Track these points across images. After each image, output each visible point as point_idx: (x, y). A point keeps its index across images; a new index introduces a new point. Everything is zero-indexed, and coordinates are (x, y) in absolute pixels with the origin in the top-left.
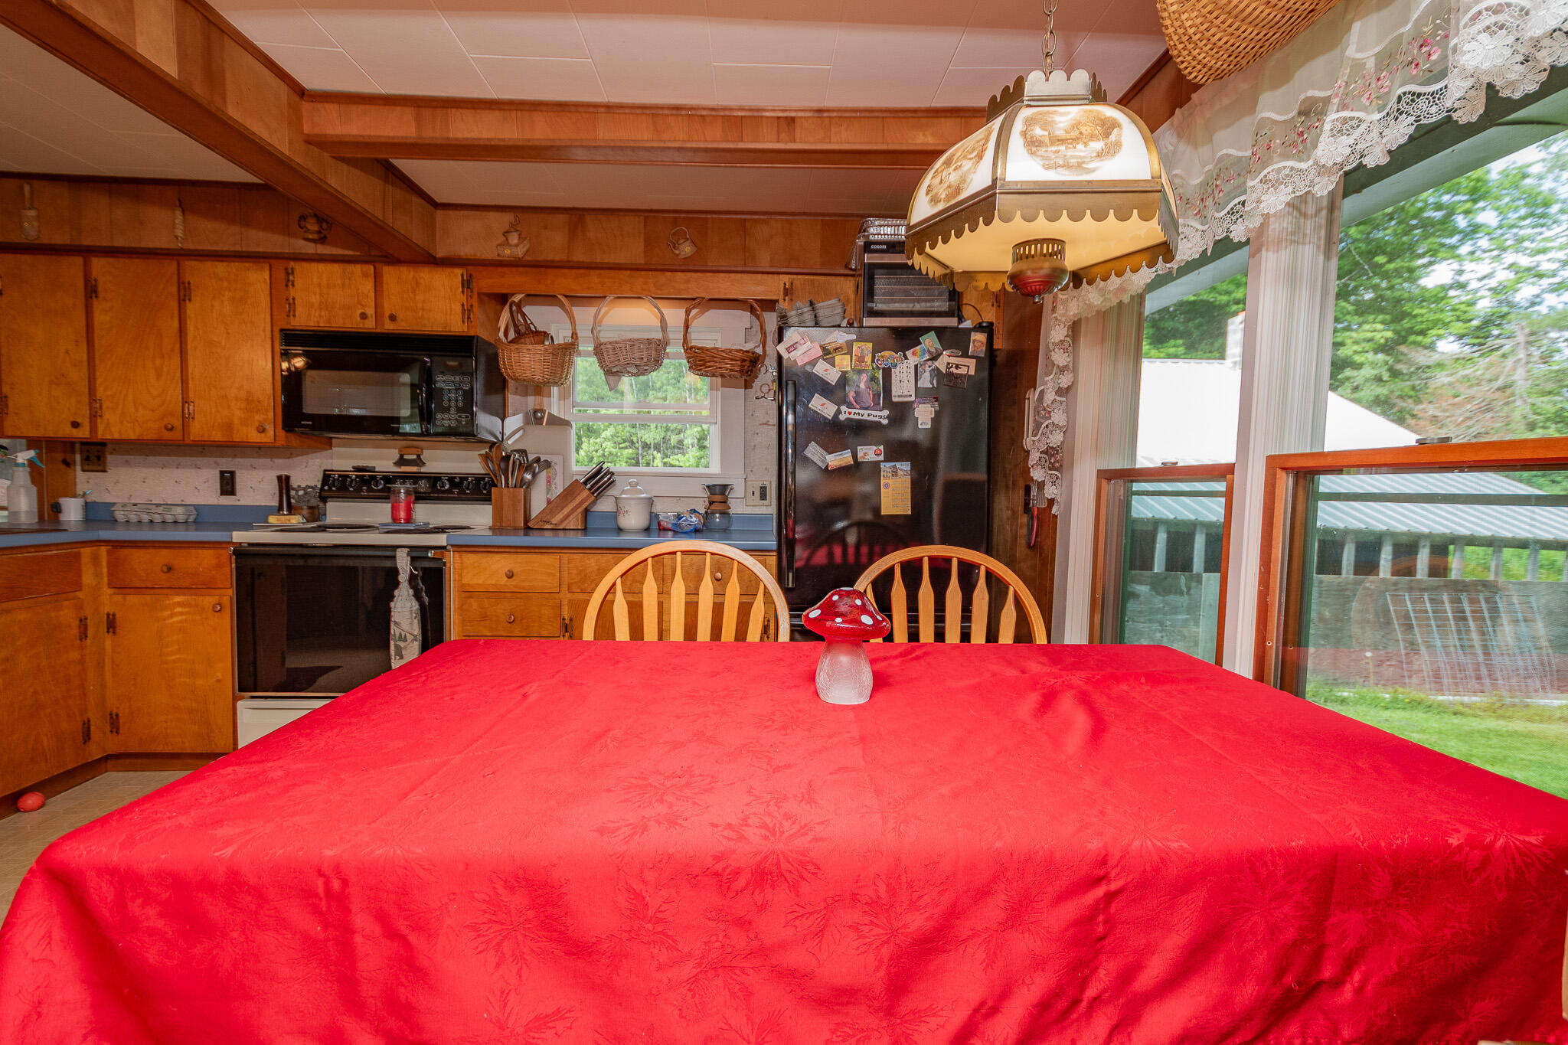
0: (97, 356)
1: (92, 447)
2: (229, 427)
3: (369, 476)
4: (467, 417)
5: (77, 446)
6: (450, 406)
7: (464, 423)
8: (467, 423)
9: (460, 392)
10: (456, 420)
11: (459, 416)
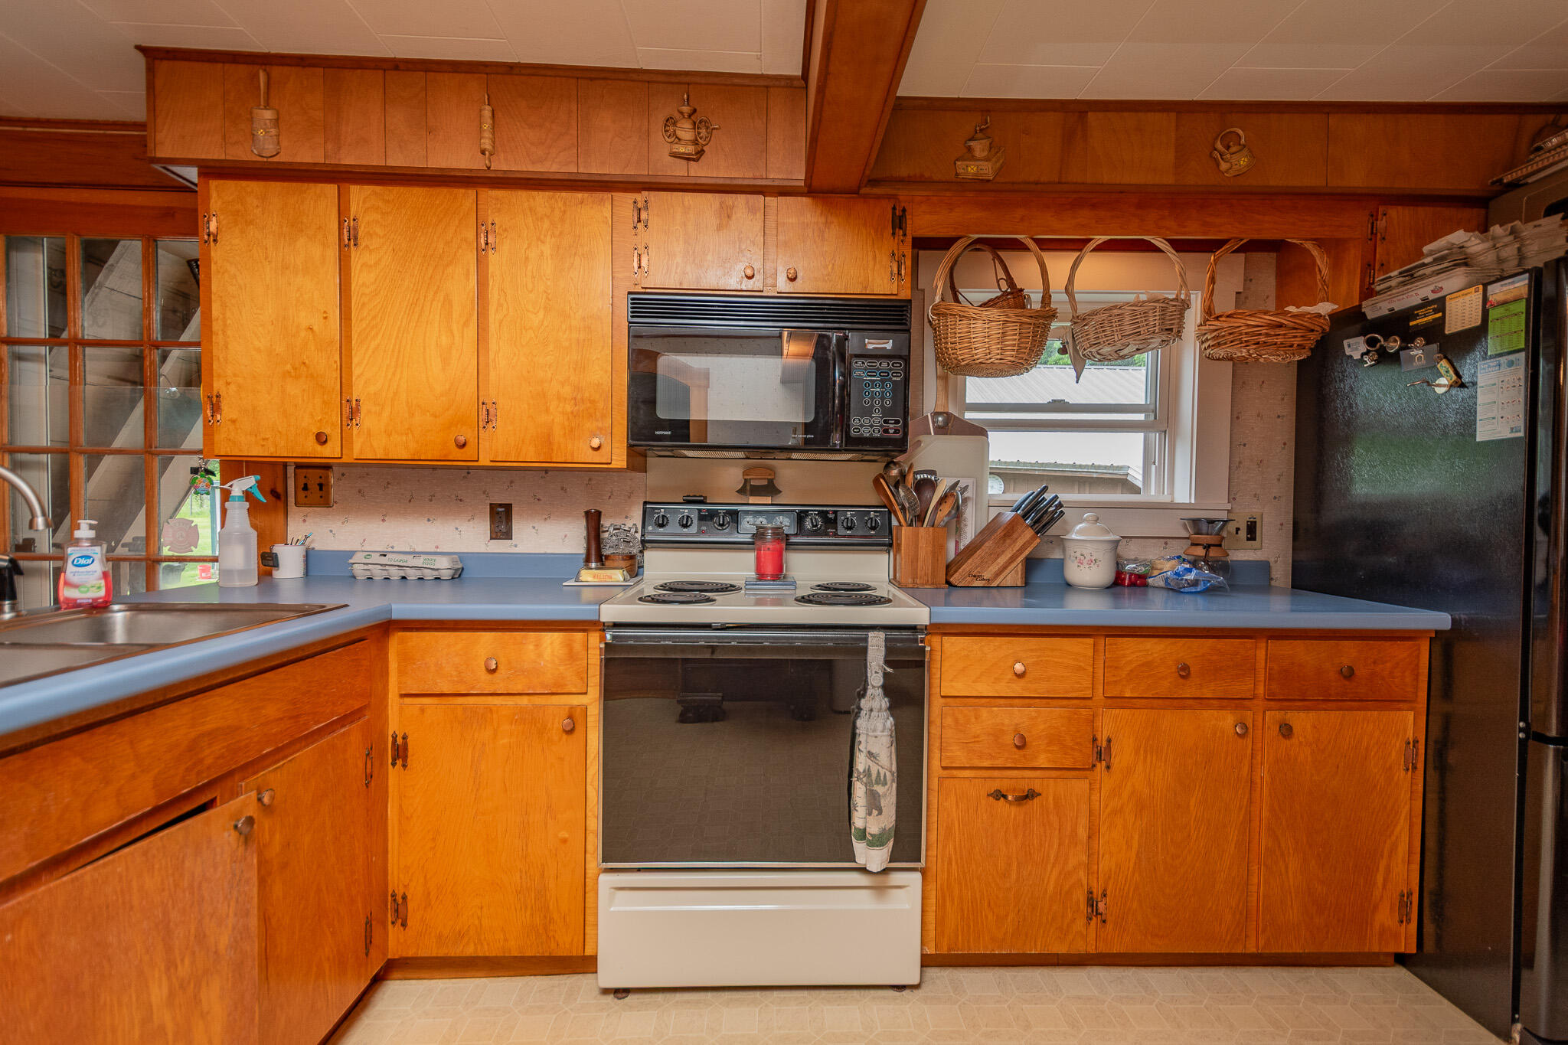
0: (355, 336)
1: (310, 471)
2: (547, 440)
3: (708, 510)
4: (899, 422)
5: (291, 470)
6: (872, 406)
7: (891, 431)
8: (896, 431)
9: (889, 385)
10: (881, 426)
11: (886, 422)
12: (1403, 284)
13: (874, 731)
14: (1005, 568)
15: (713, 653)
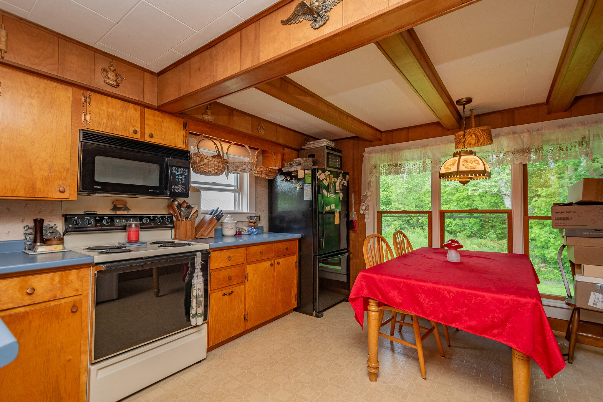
3: (99, 217)
4: (186, 188)
6: (179, 183)
7: (185, 191)
8: (186, 191)
9: (184, 176)
10: (181, 189)
11: (183, 188)
12: (290, 166)
13: (200, 282)
14: (210, 232)
15: (143, 267)
